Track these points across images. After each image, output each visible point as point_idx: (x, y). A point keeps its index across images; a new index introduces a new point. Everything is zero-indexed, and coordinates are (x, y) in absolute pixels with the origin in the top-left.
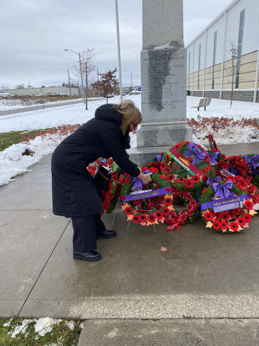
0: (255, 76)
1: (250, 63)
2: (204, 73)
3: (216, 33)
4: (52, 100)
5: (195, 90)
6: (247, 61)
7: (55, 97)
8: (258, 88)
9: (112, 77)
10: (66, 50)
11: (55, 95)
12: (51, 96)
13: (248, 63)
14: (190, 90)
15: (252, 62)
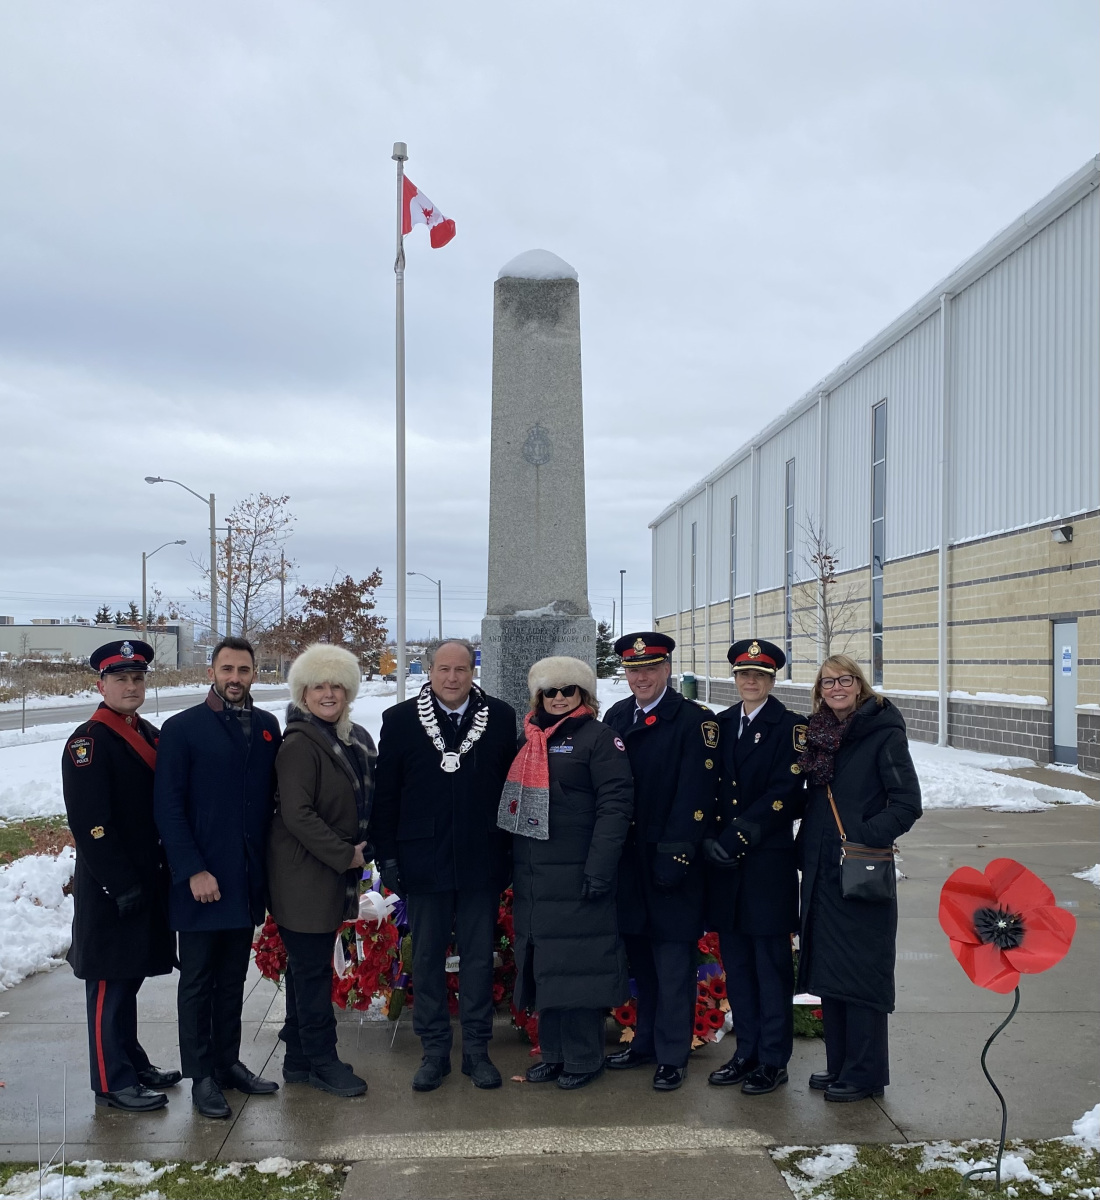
0: (935, 643)
1: (916, 592)
2: (750, 611)
3: (790, 465)
4: (48, 689)
5: (720, 679)
6: (905, 584)
7: (62, 671)
8: (950, 691)
9: (359, 605)
10: (150, 480)
11: (63, 661)
12: (47, 668)
13: (909, 593)
14: (699, 677)
15: (923, 591)
